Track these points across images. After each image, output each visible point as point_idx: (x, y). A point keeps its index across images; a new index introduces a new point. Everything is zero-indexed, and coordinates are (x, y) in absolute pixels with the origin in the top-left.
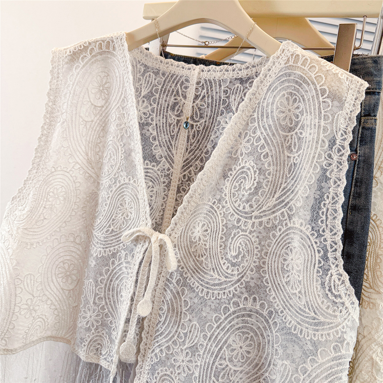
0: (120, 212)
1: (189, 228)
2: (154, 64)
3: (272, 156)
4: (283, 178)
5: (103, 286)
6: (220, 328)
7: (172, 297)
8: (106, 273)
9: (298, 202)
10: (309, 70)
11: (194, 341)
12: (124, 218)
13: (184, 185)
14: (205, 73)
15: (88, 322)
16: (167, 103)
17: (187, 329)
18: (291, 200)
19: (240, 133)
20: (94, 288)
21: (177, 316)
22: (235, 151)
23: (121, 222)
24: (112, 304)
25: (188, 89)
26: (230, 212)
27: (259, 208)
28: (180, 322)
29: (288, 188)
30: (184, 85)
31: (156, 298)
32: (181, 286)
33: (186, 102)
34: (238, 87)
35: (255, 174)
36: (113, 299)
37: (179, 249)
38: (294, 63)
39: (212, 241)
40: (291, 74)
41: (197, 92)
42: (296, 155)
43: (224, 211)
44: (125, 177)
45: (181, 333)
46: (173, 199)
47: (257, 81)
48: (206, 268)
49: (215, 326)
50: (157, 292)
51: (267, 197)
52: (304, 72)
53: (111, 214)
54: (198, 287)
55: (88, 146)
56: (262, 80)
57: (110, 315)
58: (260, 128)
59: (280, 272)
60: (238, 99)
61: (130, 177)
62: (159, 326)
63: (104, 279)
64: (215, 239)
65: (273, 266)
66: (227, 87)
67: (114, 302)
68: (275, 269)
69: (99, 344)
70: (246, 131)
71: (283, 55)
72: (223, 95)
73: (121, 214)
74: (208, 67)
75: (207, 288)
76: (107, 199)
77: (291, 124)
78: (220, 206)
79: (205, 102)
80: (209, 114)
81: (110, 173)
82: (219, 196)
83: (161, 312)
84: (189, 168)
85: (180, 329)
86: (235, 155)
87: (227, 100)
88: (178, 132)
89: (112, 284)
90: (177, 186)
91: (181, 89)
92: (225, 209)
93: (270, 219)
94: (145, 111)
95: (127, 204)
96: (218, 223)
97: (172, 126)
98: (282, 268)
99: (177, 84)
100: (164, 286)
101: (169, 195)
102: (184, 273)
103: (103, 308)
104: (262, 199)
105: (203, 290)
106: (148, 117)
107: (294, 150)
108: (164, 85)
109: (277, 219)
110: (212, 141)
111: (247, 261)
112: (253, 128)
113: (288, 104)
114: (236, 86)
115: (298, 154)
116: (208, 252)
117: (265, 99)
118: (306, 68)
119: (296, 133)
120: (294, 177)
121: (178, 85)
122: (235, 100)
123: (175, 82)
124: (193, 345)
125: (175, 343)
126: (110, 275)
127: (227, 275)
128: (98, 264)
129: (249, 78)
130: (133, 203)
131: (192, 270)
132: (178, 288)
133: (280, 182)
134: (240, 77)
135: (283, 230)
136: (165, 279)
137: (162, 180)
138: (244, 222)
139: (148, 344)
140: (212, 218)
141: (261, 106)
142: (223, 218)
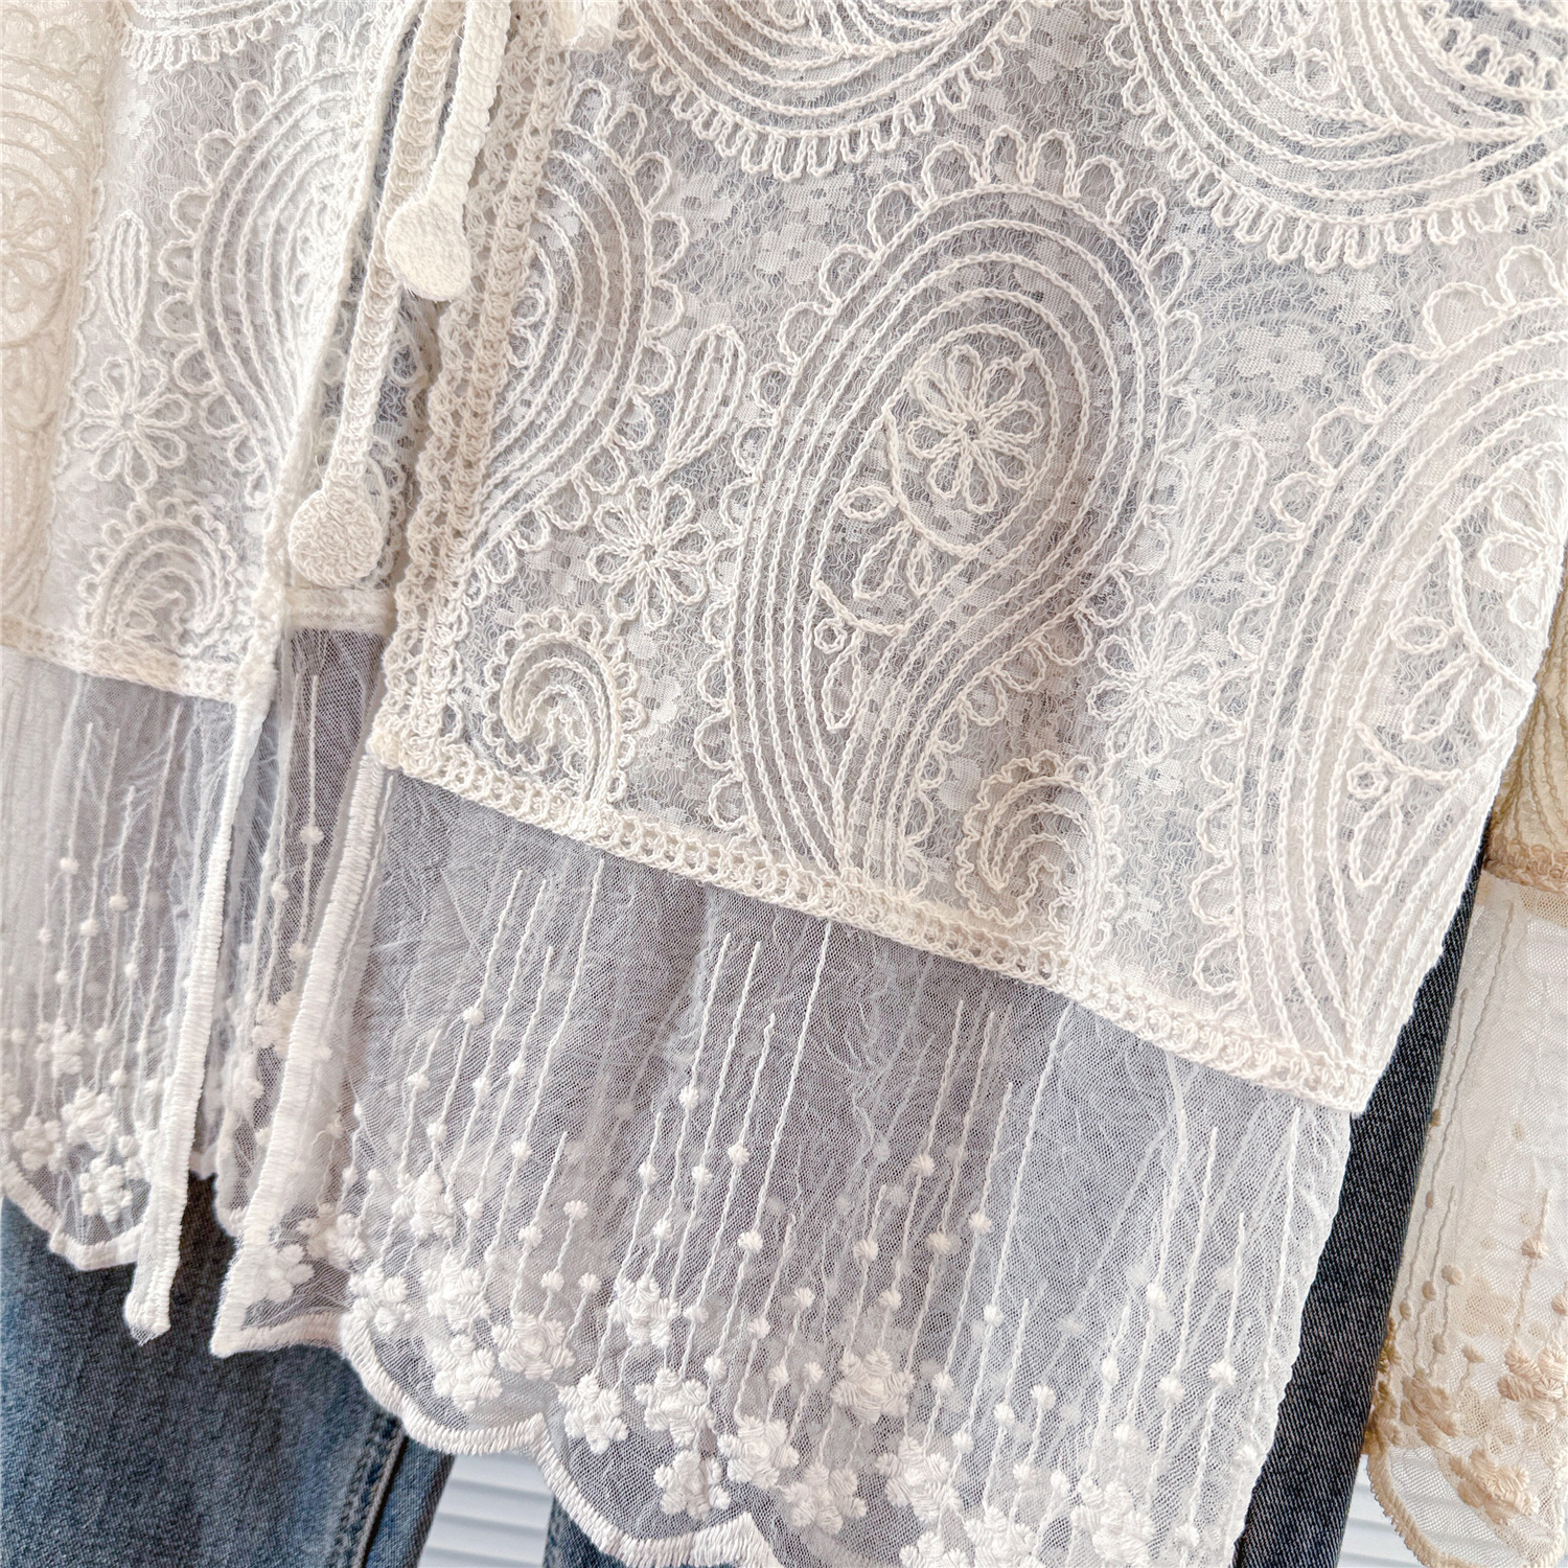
5: (195, 238)
6: (862, 316)
7: (587, 220)
8: (213, 167)
11: (709, 430)
15: (112, 449)
17: (671, 373)
20: (144, 250)
21: (615, 322)
24: (250, 342)
28: (630, 348)
31: (494, 256)
32: (639, 152)
36: (253, 312)
45: (638, 401)
48: (781, 22)
49: (833, 312)
50: (499, 222)
54: (737, 127)
57: (236, 410)
62: (511, 397)
63: (201, 200)
67: (258, 329)
69: (173, 581)
75: (789, 121)
83: (520, 325)
85: (630, 383)
89: (246, 229)
100: (538, 182)
102: (656, 76)
103: (195, 368)
105: (763, 137)
124: (703, 448)
125: (601, 468)
126: (237, 172)
127: (901, 22)
128: (164, 114)
131: (701, 50)
132: (622, 166)
136: (544, 140)
139: (452, 517)
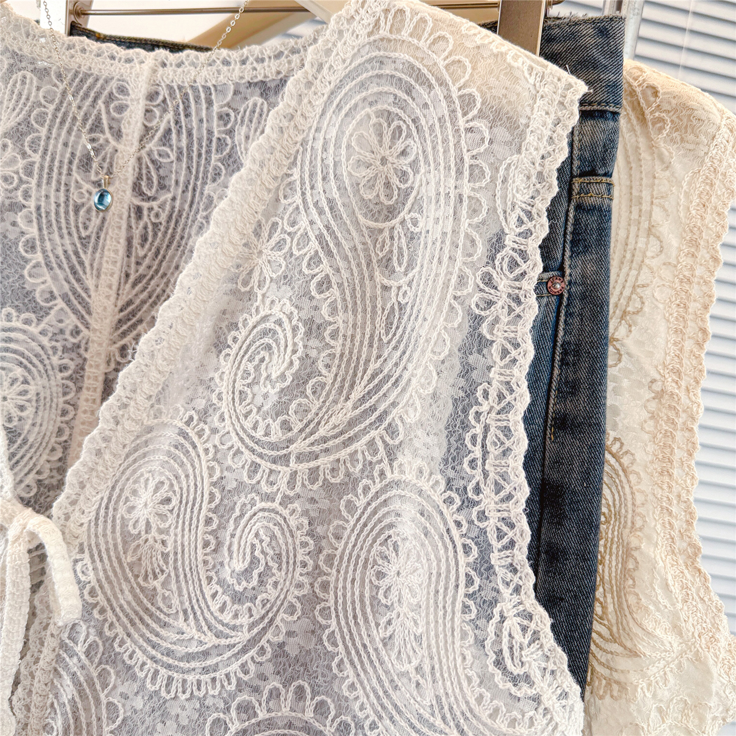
1: (119, 496)
3: (340, 285)
4: (371, 345)
7: (76, 693)
9: (411, 411)
10: (429, 48)
14: (169, 70)
16: (69, 150)
18: (394, 404)
19: (260, 225)
22: (245, 273)
25: (126, 114)
26: (230, 444)
27: (307, 430)
29: (386, 371)
30: (116, 103)
33: (120, 147)
34: (255, 105)
35: (294, 336)
37: (92, 556)
38: (391, 32)
39: (183, 530)
40: (385, 61)
41: (150, 121)
42: (403, 281)
43: (217, 443)
46: (93, 413)
47: (298, 82)
48: (165, 610)
51: (331, 398)
52: (419, 54)
54: (144, 664)
56: (310, 78)
58: (306, 209)
59: (369, 610)
60: (256, 136)
64: (190, 525)
65: (349, 595)
66: (228, 105)
68: (353, 602)
70: (274, 219)
71: (362, 12)
72: (218, 126)
74: (177, 55)
75: (169, 667)
77: (389, 196)
78: (206, 427)
79: (171, 146)
80: (182, 179)
82: (204, 401)
84: (134, 326)
86: (245, 284)
87: (229, 141)
88: (101, 229)
91: (108, 112)
92: (217, 436)
93: (338, 460)
94: (8, 171)
96: (199, 479)
97: (82, 212)
98: (373, 598)
99: (96, 99)
100: (54, 664)
101: (82, 403)
102: (107, 625)
104: (318, 404)
105: (156, 672)
106: (17, 189)
107: (397, 269)
108: (61, 102)
109: (357, 460)
111: (276, 584)
112: (291, 209)
113: (380, 142)
114: (250, 103)
115: (407, 279)
116: (171, 562)
117: (318, 130)
118: (421, 44)
119: (403, 222)
120: (399, 342)
121: (100, 103)
122: (247, 137)
123: (92, 94)
127: (220, 628)
131: (127, 616)
132: (92, 669)
133: (364, 356)
134: (260, 78)
135: (373, 490)
137: (55, 360)
138: (267, 471)
140: (182, 465)
141: (309, 150)
142: (213, 463)
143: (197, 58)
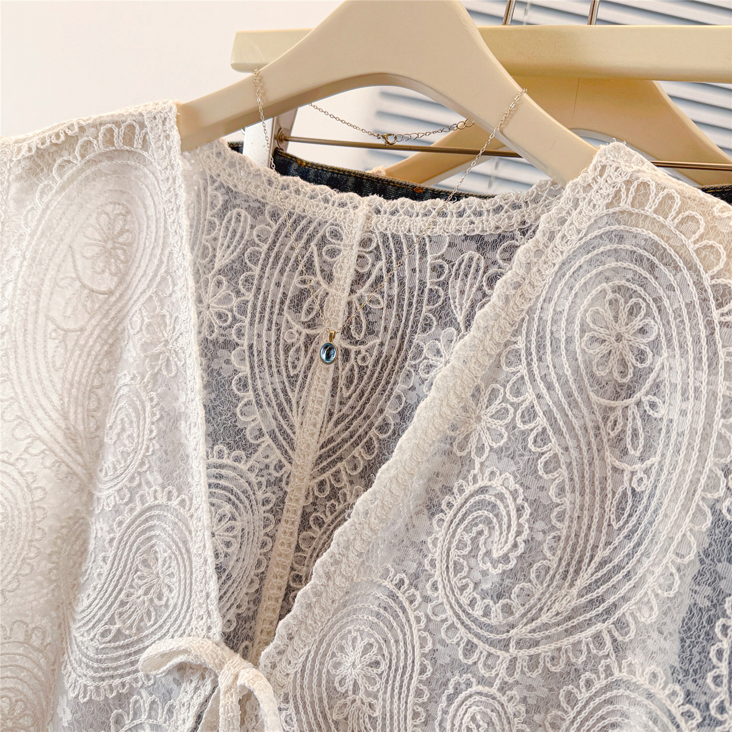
0: (140, 582)
1: (326, 651)
2: (252, 188)
3: (569, 465)
4: (599, 530)
9: (645, 610)
10: (677, 227)
12: (151, 600)
13: (321, 509)
14: (384, 217)
16: (281, 290)
19: (478, 389)
22: (461, 437)
23: (142, 611)
25: (339, 258)
26: (444, 616)
27: (529, 615)
29: (616, 561)
30: (329, 246)
33: (332, 291)
34: (471, 259)
35: (519, 516)
37: (296, 708)
38: (633, 205)
39: (392, 697)
40: (626, 235)
41: (362, 267)
42: (638, 466)
43: (429, 611)
44: (159, 489)
46: (289, 545)
47: (528, 250)
51: (555, 583)
52: (663, 232)
53: (116, 586)
55: (70, 394)
56: (541, 246)
58: (533, 380)
60: (471, 292)
61: (171, 488)
64: (400, 693)
66: (442, 257)
70: (494, 385)
71: (601, 180)
72: (431, 277)
73: (143, 588)
74: (392, 202)
76: (107, 546)
77: (623, 374)
78: (418, 594)
79: (382, 293)
80: (391, 326)
81: (119, 472)
82: (415, 565)
84: (334, 463)
86: (462, 449)
87: (442, 293)
88: (309, 368)
90: (299, 512)
91: (320, 255)
92: (430, 606)
93: (559, 649)
94: (222, 308)
95: (160, 562)
96: (409, 647)
97: (291, 353)
99: (309, 241)
101: (280, 535)
104: (541, 589)
106: (230, 327)
107: (631, 452)
108: (274, 242)
109: (581, 651)
110: (399, 397)
112: (514, 378)
113: (616, 318)
114: (466, 256)
115: (644, 466)
116: (379, 727)
117: (548, 300)
118: (668, 222)
119: (639, 404)
120: (633, 532)
121: (313, 244)
122: (462, 292)
123: (305, 237)
129: (502, 238)
130: (174, 564)
133: (591, 542)
134: (477, 232)
135: (597, 686)
137: (260, 496)
138: (485, 653)
140: (391, 628)
141: (536, 319)
142: (425, 634)
143: (412, 207)
